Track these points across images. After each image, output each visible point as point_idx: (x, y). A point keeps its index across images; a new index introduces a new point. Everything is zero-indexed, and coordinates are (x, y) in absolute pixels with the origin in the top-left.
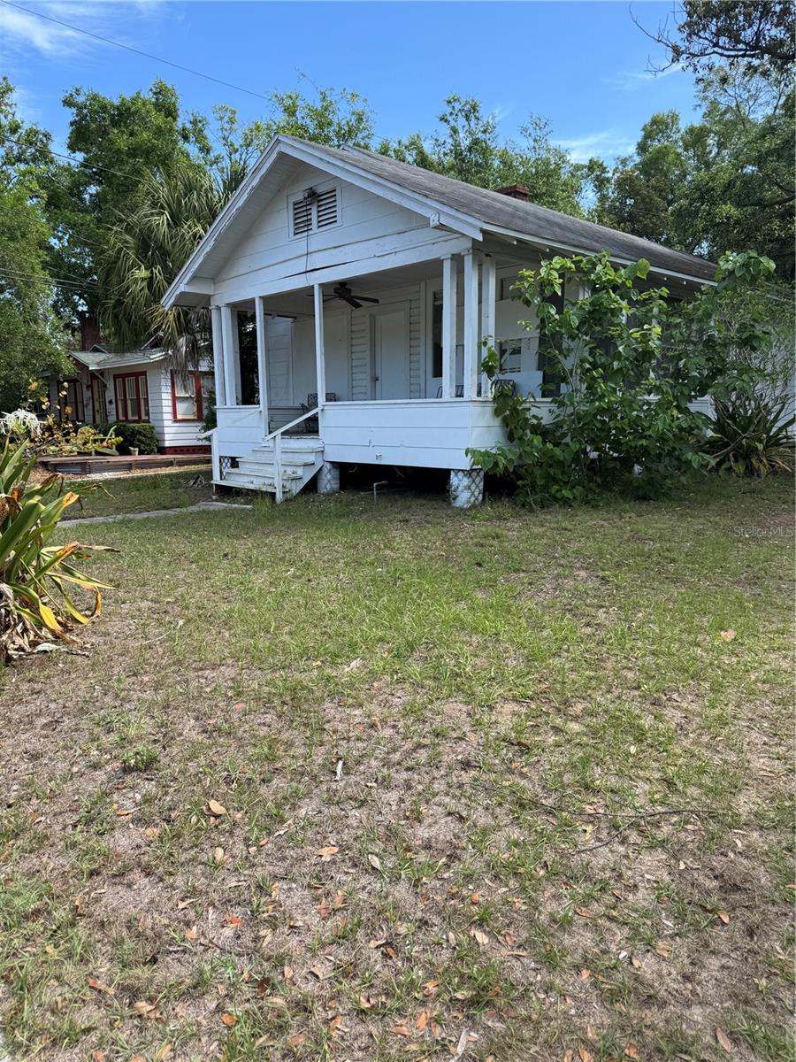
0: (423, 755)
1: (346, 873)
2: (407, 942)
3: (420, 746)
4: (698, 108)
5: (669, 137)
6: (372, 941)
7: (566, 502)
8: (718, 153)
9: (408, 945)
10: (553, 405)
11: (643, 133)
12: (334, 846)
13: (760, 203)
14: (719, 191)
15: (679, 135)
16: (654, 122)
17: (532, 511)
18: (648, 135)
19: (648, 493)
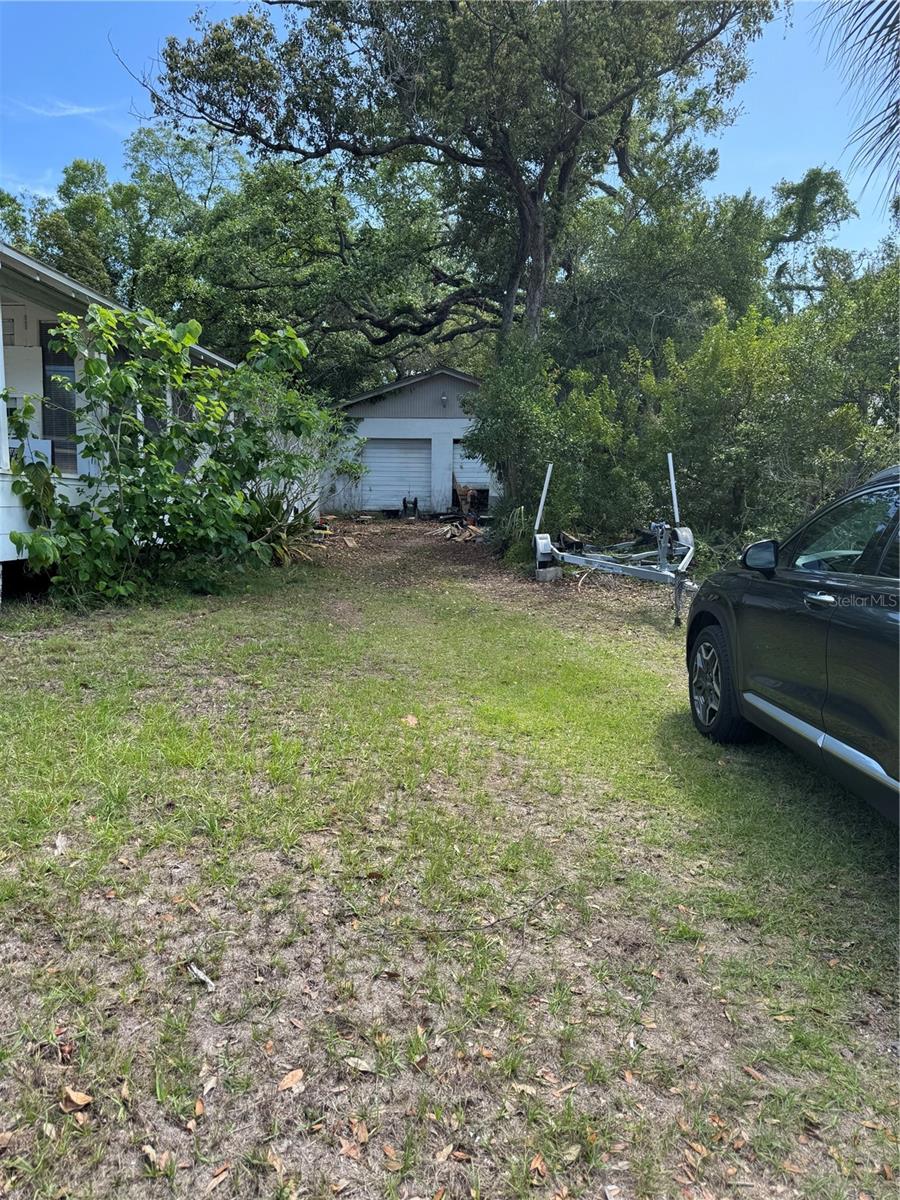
0: (283, 926)
1: (337, 1094)
2: (472, 1134)
3: (269, 917)
4: (129, 167)
5: (95, 188)
6: (438, 1155)
7: (120, 601)
8: (151, 220)
9: (475, 1136)
10: (82, 483)
11: (64, 176)
12: (292, 1070)
13: (231, 285)
14: (190, 263)
15: (105, 190)
16: (77, 167)
17: (81, 614)
18: (71, 180)
19: (204, 586)
